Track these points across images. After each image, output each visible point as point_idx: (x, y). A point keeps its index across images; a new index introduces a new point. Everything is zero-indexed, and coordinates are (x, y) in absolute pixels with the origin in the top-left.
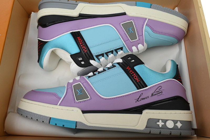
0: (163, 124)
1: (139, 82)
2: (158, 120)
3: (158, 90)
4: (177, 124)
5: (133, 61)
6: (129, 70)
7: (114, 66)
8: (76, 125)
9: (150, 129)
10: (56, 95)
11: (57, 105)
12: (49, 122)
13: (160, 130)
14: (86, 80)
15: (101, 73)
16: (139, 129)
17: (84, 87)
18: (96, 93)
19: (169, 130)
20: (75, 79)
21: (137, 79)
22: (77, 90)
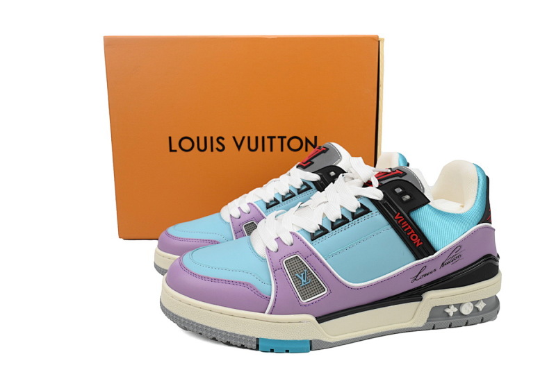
0: (456, 310)
1: (422, 246)
2: (448, 307)
3: (454, 254)
4: (477, 306)
5: (408, 197)
6: (401, 222)
7: (364, 210)
8: (312, 346)
9: (434, 323)
10: (254, 290)
11: (264, 313)
12: (258, 346)
13: (451, 321)
14: (311, 250)
15: (340, 228)
16: (414, 326)
17: (312, 267)
18: (338, 280)
19: (465, 319)
20: (278, 239)
21: (417, 241)
22: (297, 275)
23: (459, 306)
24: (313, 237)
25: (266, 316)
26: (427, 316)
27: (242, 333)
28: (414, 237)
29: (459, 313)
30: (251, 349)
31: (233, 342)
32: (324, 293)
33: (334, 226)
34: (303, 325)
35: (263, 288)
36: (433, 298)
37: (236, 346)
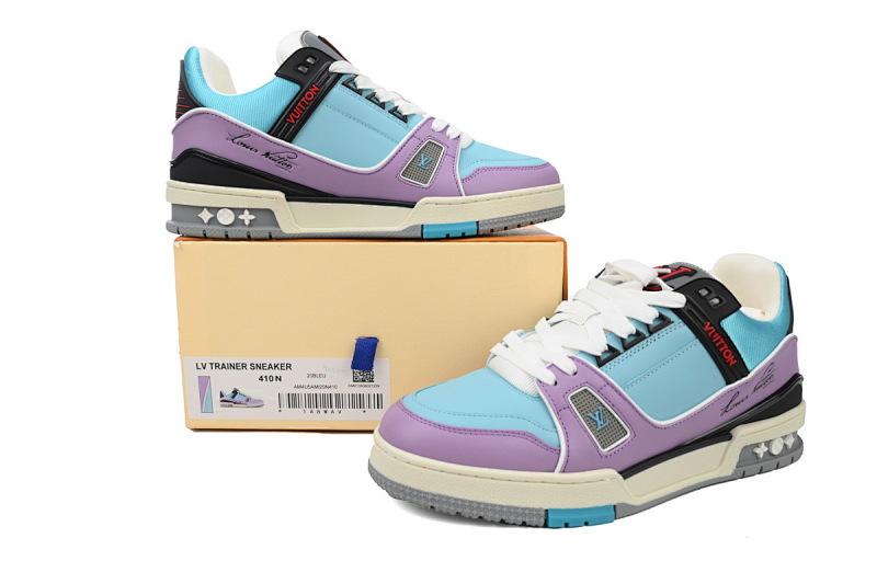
0: (766, 449)
1: (735, 365)
2: (757, 445)
3: (767, 373)
4: (787, 442)
5: (716, 301)
6: (712, 335)
7: (663, 321)
8: (617, 512)
9: (744, 468)
10: (536, 440)
11: (553, 471)
12: (546, 521)
13: (762, 464)
14: (605, 379)
15: (635, 347)
16: (723, 474)
17: (609, 402)
18: (643, 417)
19: (775, 461)
20: (552, 367)
21: (730, 358)
22: (590, 414)
23: (768, 443)
24: (600, 362)
25: (556, 475)
26: (737, 460)
27: (523, 505)
28: (728, 354)
29: (769, 454)
30: (536, 526)
31: (512, 519)
32: (627, 436)
33: (627, 345)
34: (604, 484)
35: (548, 437)
36: (745, 434)
37: (514, 525)
